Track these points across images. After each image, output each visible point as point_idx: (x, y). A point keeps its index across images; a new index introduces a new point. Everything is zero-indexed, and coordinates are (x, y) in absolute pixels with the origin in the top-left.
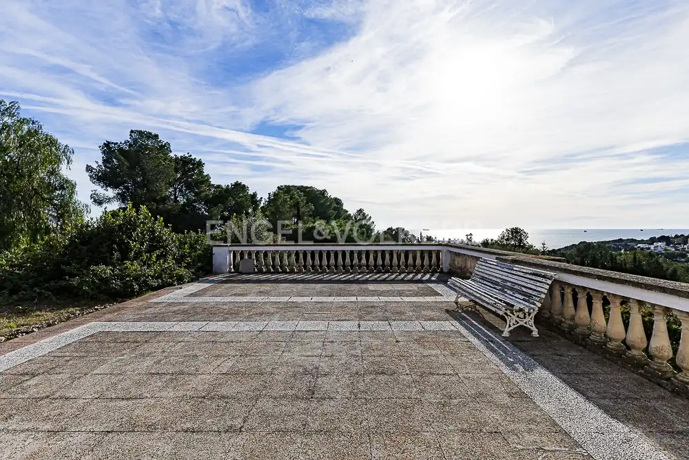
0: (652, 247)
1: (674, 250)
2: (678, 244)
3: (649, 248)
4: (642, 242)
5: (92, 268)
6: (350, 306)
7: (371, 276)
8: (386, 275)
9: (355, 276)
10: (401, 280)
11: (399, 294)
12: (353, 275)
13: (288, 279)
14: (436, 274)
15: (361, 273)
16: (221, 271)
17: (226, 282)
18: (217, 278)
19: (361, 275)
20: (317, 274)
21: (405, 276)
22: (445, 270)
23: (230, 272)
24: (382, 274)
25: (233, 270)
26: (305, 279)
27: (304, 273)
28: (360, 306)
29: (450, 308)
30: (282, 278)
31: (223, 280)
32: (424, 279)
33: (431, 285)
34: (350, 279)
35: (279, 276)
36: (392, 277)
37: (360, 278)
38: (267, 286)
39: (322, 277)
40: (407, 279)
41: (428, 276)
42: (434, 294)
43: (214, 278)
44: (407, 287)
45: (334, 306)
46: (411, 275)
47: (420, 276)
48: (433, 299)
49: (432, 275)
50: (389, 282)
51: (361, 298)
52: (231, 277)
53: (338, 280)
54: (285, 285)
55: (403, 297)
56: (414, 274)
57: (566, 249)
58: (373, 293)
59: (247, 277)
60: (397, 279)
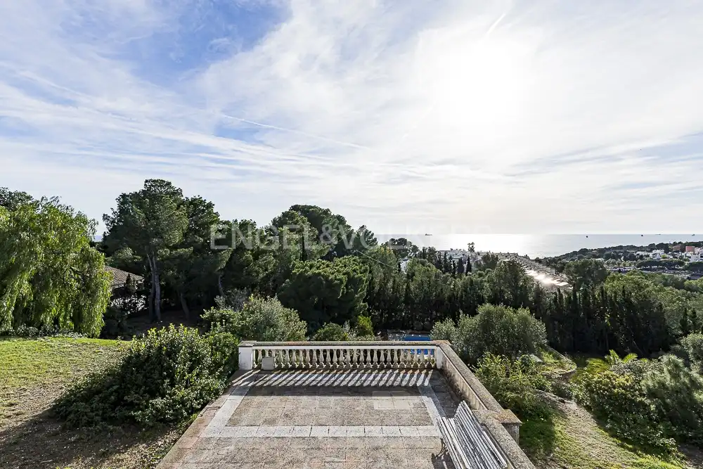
0: (651, 254)
1: (672, 257)
2: (676, 252)
3: (648, 256)
4: (641, 249)
5: (151, 401)
6: (360, 446)
7: (375, 377)
8: (387, 375)
9: (361, 377)
10: (400, 386)
11: (398, 419)
12: (359, 375)
13: (304, 385)
14: (430, 372)
15: (366, 369)
16: (246, 369)
17: (253, 391)
18: (244, 382)
19: (366, 375)
20: (328, 371)
21: (404, 377)
22: (439, 367)
23: (253, 368)
24: (384, 371)
25: (256, 366)
26: (318, 383)
27: (318, 370)
28: (368, 446)
29: (437, 452)
30: (300, 383)
31: (250, 385)
32: (418, 385)
33: (425, 398)
34: (357, 385)
35: (296, 377)
36: (392, 378)
37: (365, 381)
38: (290, 402)
39: (333, 379)
40: (404, 383)
41: (423, 376)
42: (426, 421)
43: (241, 381)
44: (405, 403)
45: (347, 446)
46: (408, 375)
47: (415, 376)
48: (425, 431)
49: (427, 375)
50: (389, 390)
51: (368, 428)
52: (255, 378)
53: (346, 386)
54: (305, 399)
55: (402, 427)
56: (411, 371)
57: (567, 256)
58: (378, 417)
59: (269, 380)
60: (396, 384)
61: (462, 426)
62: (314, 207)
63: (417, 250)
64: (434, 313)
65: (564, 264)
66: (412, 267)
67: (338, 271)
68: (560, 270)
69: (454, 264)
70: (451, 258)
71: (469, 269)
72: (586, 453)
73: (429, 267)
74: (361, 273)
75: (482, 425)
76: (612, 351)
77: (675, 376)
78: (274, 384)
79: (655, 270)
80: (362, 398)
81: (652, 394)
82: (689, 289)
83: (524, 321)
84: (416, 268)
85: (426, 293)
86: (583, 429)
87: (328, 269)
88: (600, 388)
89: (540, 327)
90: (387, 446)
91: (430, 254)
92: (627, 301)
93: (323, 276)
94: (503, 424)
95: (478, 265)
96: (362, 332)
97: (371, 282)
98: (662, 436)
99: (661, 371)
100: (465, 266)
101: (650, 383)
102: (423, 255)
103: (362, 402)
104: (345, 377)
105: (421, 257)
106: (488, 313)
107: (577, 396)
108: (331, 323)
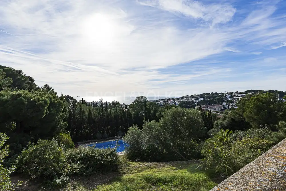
3: (159, 103)
4: (157, 101)
95: (110, 106)
108: (40, 140)
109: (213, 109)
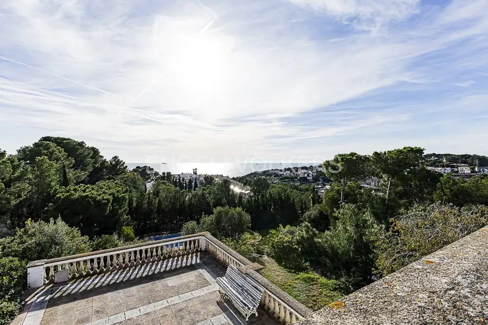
1: (293, 175)
3: (284, 174)
6: (168, 312)
7: (161, 266)
8: (170, 262)
9: (151, 268)
10: (181, 267)
11: (188, 288)
12: (149, 267)
13: (104, 285)
14: (199, 254)
15: (153, 262)
16: (37, 286)
17: (53, 303)
18: (38, 298)
19: (154, 266)
20: (122, 270)
21: (182, 261)
22: (203, 249)
23: (44, 284)
24: (167, 260)
25: (47, 282)
26: (116, 281)
27: (112, 271)
28: (174, 311)
29: (218, 299)
30: (99, 284)
31: (47, 298)
32: (193, 263)
33: (200, 270)
34: (150, 274)
35: (93, 281)
36: (175, 263)
37: (155, 270)
38: (96, 302)
39: (129, 274)
40: (184, 265)
41: (194, 257)
42: (207, 283)
43: (36, 298)
44: (189, 277)
45: (159, 316)
46: (185, 259)
47: (190, 258)
48: (207, 290)
49: (197, 256)
50: (175, 272)
51: (169, 300)
52: (50, 291)
53: (141, 277)
54: (109, 295)
55: (192, 292)
56: (186, 256)
57: (248, 175)
58: (174, 290)
59: (67, 290)
60: (178, 266)
61: (232, 279)
62: (68, 139)
63: (158, 175)
64: (178, 217)
65: (247, 180)
66: (157, 187)
67: (104, 193)
68: (245, 184)
69: (186, 184)
70: (183, 179)
71: (196, 186)
72: (276, 280)
73: (170, 186)
74: (123, 193)
75: (245, 274)
76: (280, 225)
77: (307, 232)
78: (73, 292)
79: (287, 181)
80: (157, 281)
81: (298, 243)
82: (301, 190)
83: (240, 214)
84: (160, 187)
85: (173, 204)
86: (273, 268)
87: (93, 191)
88: (278, 245)
89: (247, 217)
90: (187, 307)
91: (168, 177)
92: (280, 198)
93: (91, 197)
94: (256, 270)
95: (201, 183)
96: (128, 239)
97: (131, 200)
98: (305, 262)
99: (302, 231)
100: (193, 184)
101: (298, 238)
102: (163, 178)
103: (159, 284)
104: (138, 271)
105: (162, 180)
106: (220, 213)
107: (267, 252)
108: (103, 235)
109: (367, 184)
